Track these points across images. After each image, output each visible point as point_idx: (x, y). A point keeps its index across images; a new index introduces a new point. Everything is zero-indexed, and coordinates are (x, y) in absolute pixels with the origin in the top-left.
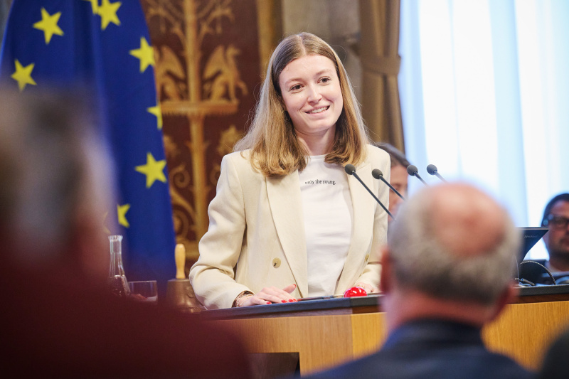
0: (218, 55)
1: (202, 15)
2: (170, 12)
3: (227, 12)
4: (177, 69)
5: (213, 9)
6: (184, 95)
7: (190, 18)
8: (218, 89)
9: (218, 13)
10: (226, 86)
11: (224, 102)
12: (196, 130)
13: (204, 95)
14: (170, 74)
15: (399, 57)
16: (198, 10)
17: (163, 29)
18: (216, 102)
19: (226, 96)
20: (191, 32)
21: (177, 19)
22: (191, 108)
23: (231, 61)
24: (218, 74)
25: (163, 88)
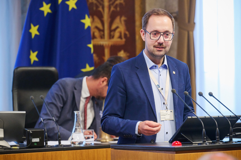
0: (117, 20)
1: (111, 3)
4: (100, 26)
6: (102, 37)
8: (117, 34)
10: (121, 33)
11: (119, 40)
12: (107, 52)
13: (111, 37)
14: (97, 28)
15: (194, 23)
17: (95, 8)
18: (116, 40)
19: (120, 37)
20: (106, 10)
21: (100, 4)
23: (123, 22)
24: (117, 28)
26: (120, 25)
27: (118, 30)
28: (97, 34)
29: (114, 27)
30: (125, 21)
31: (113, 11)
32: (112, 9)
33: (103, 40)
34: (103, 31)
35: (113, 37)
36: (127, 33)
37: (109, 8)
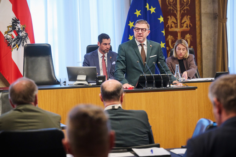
1: (181, 8)
2: (174, 8)
3: (188, 7)
5: (185, 7)
6: (176, 27)
7: (179, 9)
8: (185, 25)
9: (185, 8)
10: (187, 25)
11: (186, 28)
12: (179, 35)
13: (181, 27)
14: (173, 22)
16: (180, 7)
17: (172, 12)
18: (184, 28)
19: (187, 27)
21: (175, 9)
22: (178, 30)
23: (188, 19)
24: (185, 22)
25: (171, 25)
26: (187, 20)
27: (186, 23)
28: (173, 25)
29: (183, 21)
30: (189, 18)
31: (183, 13)
32: (182, 12)
33: (177, 28)
34: (177, 24)
35: (183, 27)
36: (191, 24)
37: (180, 11)
